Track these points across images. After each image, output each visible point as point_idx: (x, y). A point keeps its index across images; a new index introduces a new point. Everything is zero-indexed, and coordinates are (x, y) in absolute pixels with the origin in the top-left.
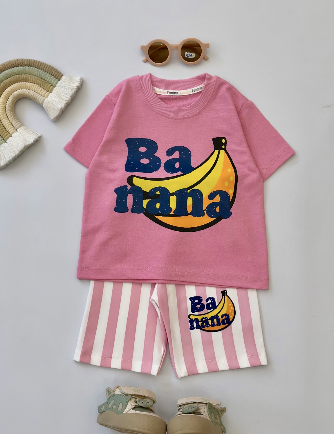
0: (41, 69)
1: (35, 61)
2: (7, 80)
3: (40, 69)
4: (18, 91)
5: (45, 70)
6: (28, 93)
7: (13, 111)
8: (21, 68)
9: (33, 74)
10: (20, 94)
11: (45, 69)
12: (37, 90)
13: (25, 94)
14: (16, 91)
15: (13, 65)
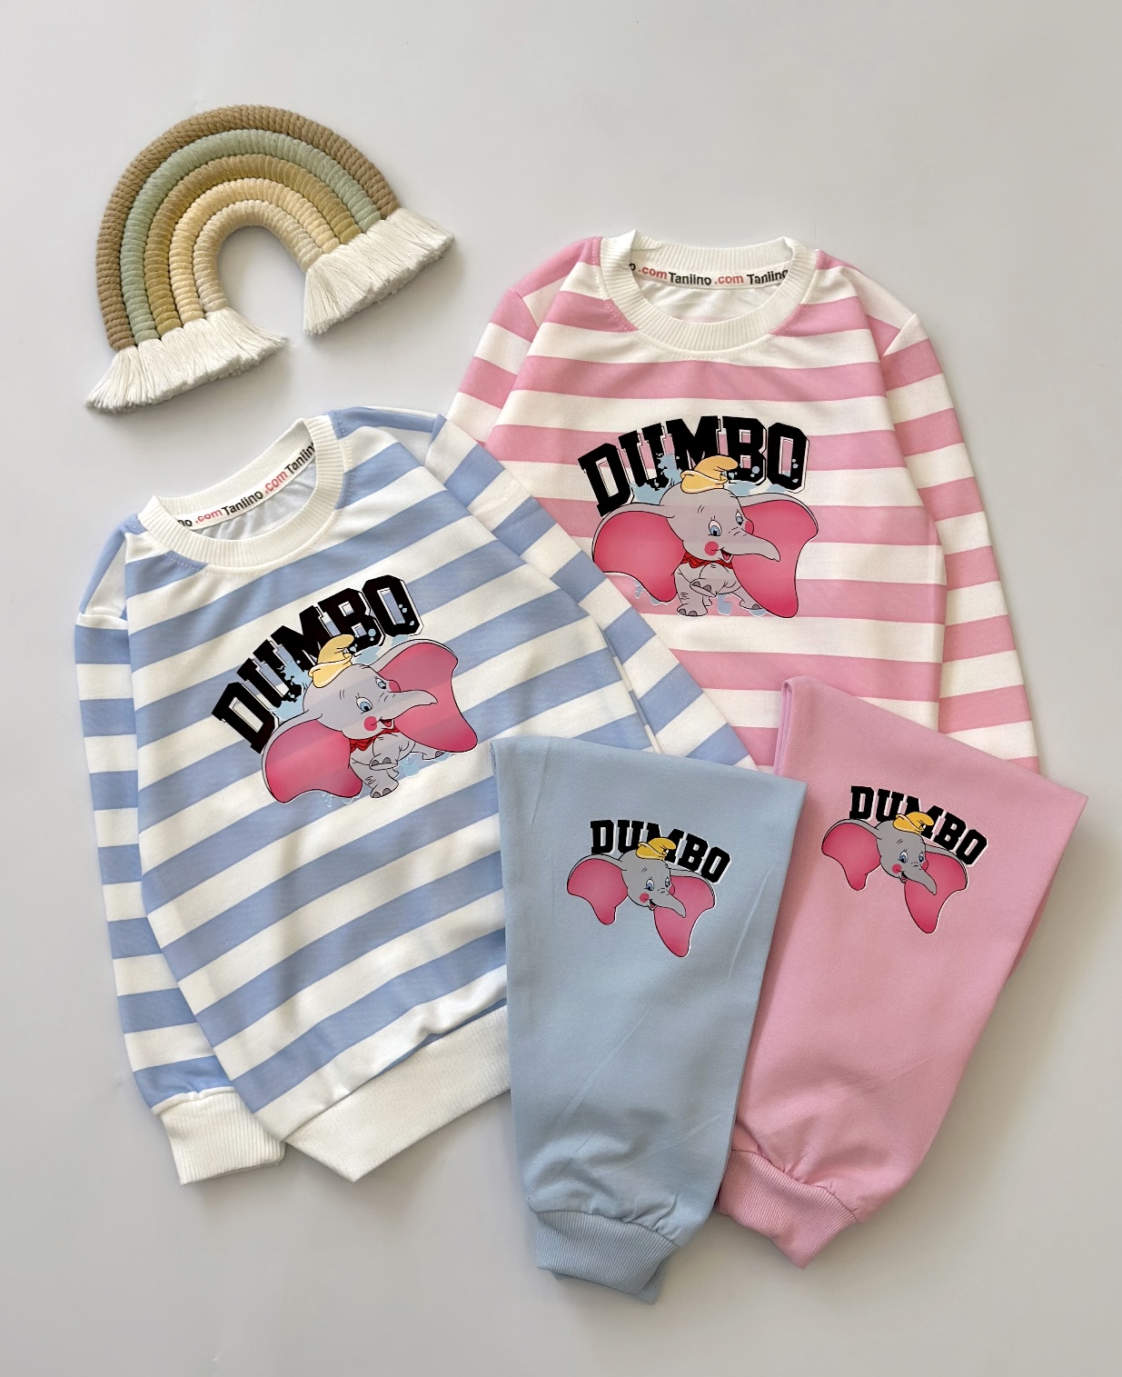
0: (342, 163)
1: (332, 134)
3: (339, 163)
5: (352, 172)
6: (278, 220)
7: (213, 257)
8: (284, 141)
9: (313, 170)
10: (253, 213)
12: (307, 222)
13: (267, 219)
15: (264, 122)
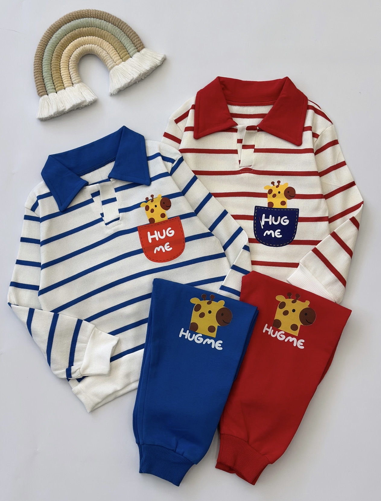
0: (124, 31)
2: (84, 28)
4: (91, 45)
7: (76, 64)
8: (103, 22)
11: (128, 33)
12: (111, 53)
14: (89, 45)
15: (96, 15)
